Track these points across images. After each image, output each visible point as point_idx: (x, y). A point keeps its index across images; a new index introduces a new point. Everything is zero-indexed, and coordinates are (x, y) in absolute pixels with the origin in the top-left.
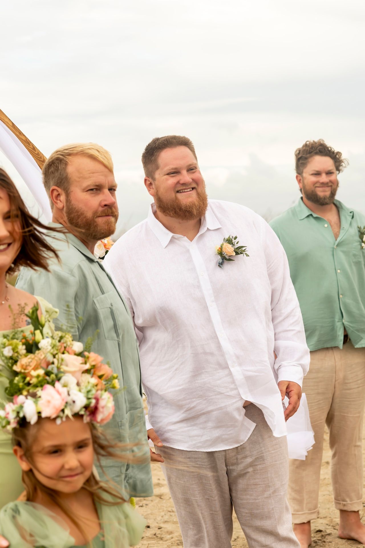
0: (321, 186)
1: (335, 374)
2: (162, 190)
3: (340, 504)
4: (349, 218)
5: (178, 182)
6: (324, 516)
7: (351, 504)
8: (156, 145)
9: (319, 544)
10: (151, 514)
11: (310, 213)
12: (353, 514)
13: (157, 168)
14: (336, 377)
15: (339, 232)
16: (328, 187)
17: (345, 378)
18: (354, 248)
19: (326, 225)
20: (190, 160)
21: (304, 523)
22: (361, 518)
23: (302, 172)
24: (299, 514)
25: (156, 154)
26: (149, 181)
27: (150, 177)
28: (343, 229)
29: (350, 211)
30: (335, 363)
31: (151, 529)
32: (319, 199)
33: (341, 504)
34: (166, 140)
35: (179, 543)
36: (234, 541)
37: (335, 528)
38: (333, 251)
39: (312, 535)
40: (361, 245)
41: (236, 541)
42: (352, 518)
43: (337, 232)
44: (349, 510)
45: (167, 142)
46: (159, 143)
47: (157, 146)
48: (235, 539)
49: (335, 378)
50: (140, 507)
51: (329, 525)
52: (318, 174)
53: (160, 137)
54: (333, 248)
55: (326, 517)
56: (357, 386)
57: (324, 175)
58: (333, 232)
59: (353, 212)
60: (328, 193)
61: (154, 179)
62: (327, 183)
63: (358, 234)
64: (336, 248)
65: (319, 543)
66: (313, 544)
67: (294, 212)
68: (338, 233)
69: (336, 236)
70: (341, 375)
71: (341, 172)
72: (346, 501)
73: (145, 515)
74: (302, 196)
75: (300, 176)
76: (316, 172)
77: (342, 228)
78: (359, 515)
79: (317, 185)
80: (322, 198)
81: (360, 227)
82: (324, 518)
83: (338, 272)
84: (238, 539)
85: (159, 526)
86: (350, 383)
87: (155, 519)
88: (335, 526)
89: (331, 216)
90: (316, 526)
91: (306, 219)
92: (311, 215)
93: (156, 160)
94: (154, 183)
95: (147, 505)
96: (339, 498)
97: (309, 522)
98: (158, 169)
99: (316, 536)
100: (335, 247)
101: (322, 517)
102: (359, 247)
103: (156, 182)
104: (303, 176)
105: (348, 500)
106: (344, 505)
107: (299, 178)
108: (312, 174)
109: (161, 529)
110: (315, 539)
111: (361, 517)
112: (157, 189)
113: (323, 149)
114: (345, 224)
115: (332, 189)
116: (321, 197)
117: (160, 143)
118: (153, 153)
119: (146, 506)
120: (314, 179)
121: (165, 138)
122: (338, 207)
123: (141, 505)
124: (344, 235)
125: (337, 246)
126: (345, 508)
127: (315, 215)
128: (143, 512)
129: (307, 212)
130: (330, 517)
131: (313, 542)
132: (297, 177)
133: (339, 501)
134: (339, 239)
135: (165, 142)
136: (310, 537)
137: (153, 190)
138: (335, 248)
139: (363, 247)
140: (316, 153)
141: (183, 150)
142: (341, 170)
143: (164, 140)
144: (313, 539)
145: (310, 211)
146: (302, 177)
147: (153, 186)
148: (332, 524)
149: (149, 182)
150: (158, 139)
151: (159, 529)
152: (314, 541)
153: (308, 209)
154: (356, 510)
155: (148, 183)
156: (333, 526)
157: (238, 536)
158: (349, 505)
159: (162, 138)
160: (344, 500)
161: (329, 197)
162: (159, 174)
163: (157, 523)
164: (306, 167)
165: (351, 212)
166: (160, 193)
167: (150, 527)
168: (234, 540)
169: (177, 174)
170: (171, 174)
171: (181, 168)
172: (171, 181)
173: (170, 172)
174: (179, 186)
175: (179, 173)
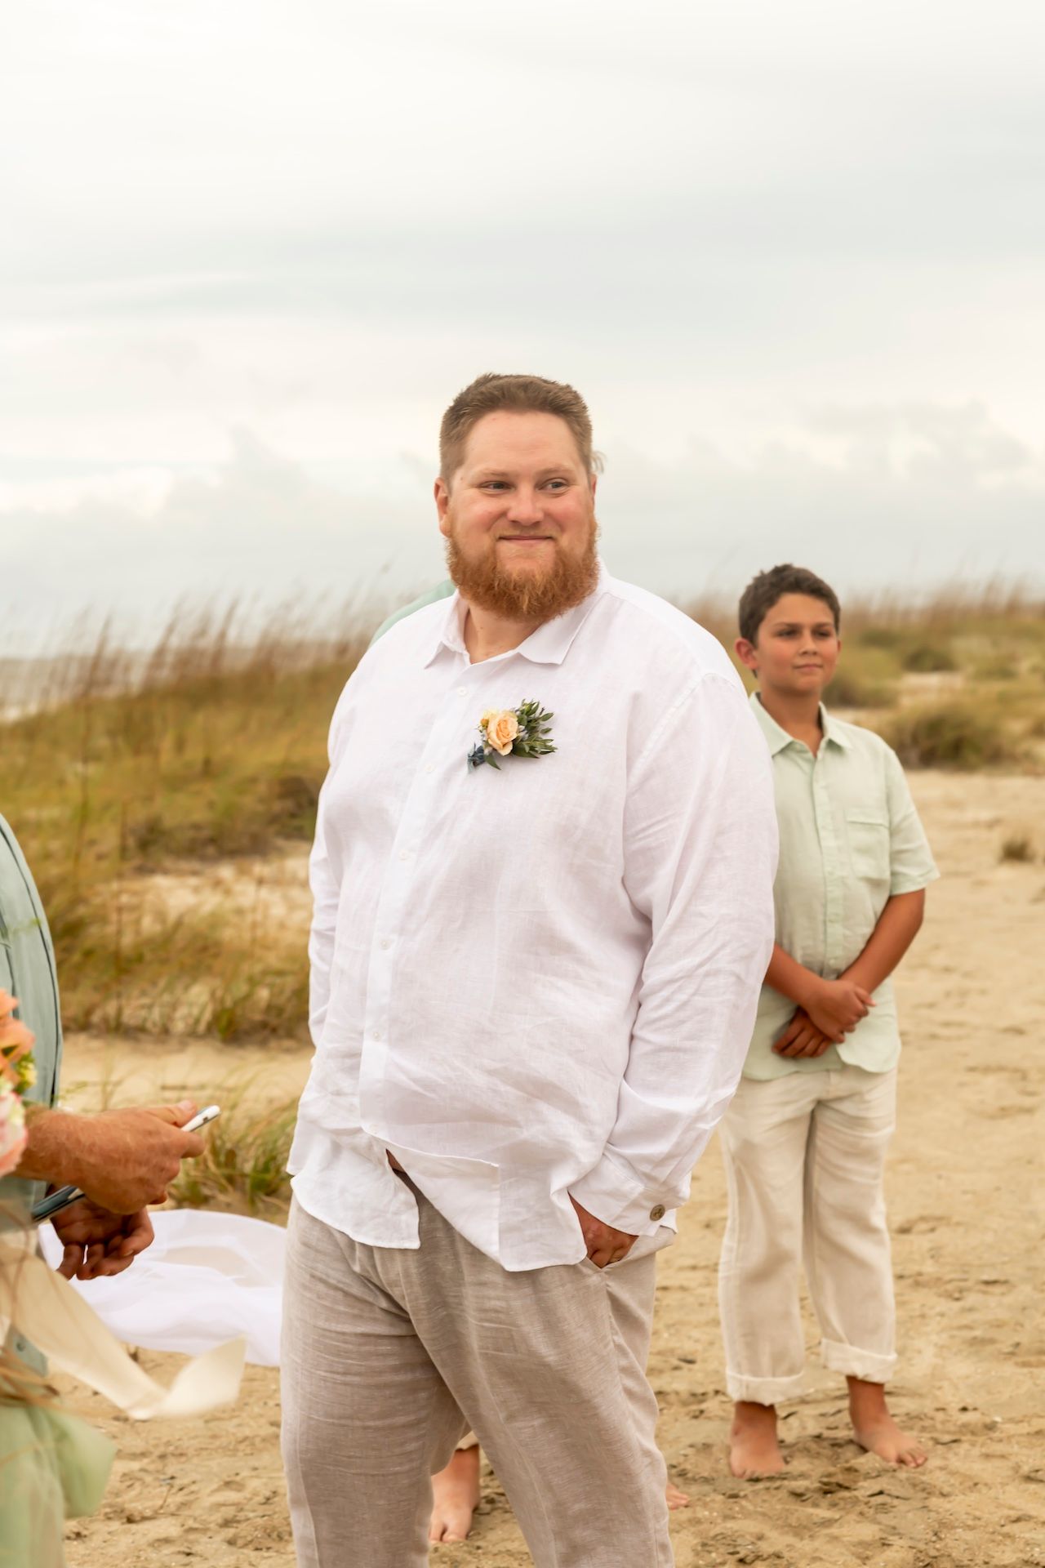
5: (503, 514)
9: (500, 1505)
13: (462, 460)
26: (444, 492)
27: (446, 480)
34: (501, 387)
35: (111, 1513)
36: (264, 1504)
39: (482, 1482)
41: (272, 1504)
48: (268, 1499)
61: (452, 489)
65: (500, 1502)
66: (486, 1507)
84: (275, 1497)
94: (453, 500)
99: (491, 1484)
110: (491, 1493)
131: (484, 1501)
136: (477, 1488)
137: (447, 518)
143: (495, 387)
144: (485, 1492)
147: (451, 508)
149: (444, 495)
152: (485, 1497)
155: (441, 495)
157: (274, 1490)
162: (462, 480)
166: (458, 533)
168: (264, 1501)
169: (506, 491)
170: (487, 487)
171: (517, 475)
172: (486, 505)
173: (487, 482)
174: (502, 523)
175: (513, 489)
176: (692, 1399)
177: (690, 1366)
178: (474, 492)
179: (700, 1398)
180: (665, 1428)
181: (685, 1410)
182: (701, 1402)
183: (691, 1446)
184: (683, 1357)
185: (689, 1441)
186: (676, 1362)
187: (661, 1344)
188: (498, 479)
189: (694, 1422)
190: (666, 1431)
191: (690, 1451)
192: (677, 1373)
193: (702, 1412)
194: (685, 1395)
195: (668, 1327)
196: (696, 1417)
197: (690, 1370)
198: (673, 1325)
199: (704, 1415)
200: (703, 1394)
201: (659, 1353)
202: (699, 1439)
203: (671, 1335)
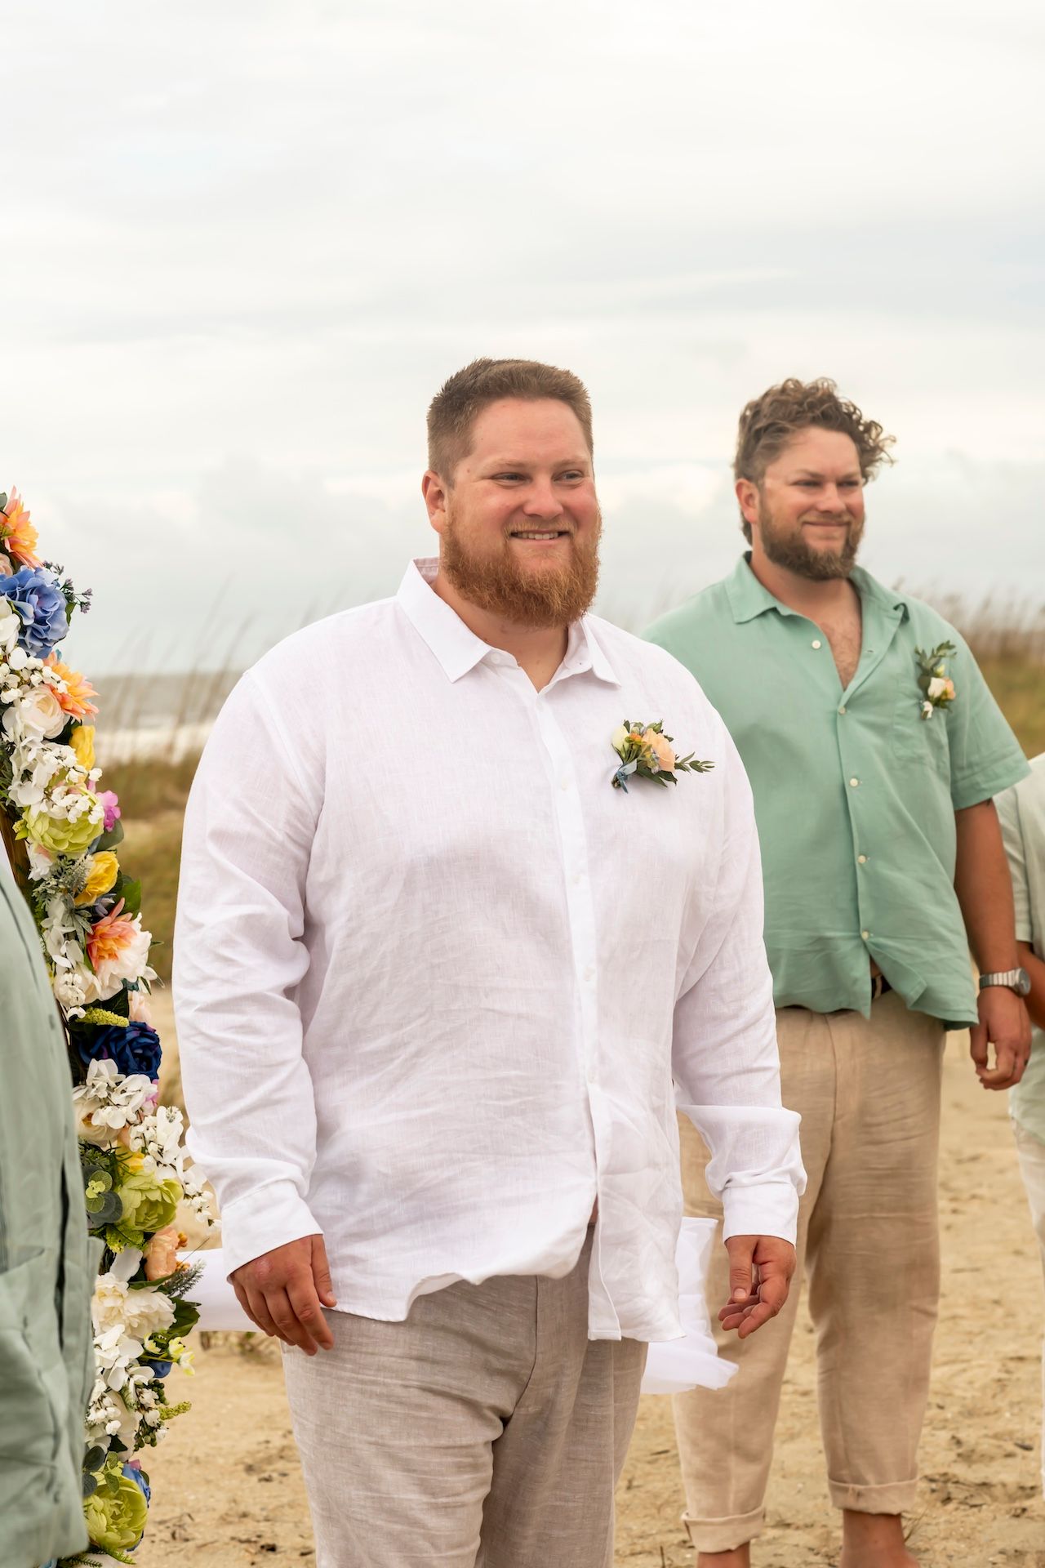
0: (822, 520)
1: (832, 1100)
2: (466, 521)
3: (846, 1490)
4: (892, 626)
5: (519, 508)
6: (808, 1521)
7: (880, 1492)
8: (475, 383)
10: (291, 1505)
11: (771, 603)
12: (882, 1521)
13: (467, 451)
14: (837, 1106)
15: (856, 665)
16: (840, 524)
17: (864, 1110)
18: (899, 715)
19: (816, 644)
20: (569, 448)
21: (729, 1551)
22: (906, 1535)
23: (763, 474)
24: (712, 1524)
25: (470, 409)
26: (437, 485)
27: (439, 474)
28: (868, 656)
29: (895, 604)
30: (835, 1063)
31: (279, 1556)
32: (812, 560)
33: (850, 1491)
34: (511, 373)
37: (832, 1561)
38: (835, 721)
40: (921, 708)
42: (880, 1536)
43: (850, 664)
44: (874, 1511)
45: (512, 379)
46: (486, 377)
47: (478, 384)
49: (835, 1108)
50: (264, 1483)
51: (815, 1551)
52: (813, 482)
53: (496, 356)
54: (836, 713)
55: (812, 1526)
56: (900, 1135)
57: (831, 489)
58: (837, 666)
59: (904, 605)
60: (838, 546)
61: (450, 482)
62: (839, 515)
63: (913, 671)
64: (843, 711)
67: (720, 598)
68: (851, 669)
69: (845, 678)
70: (852, 1102)
71: (870, 479)
72: (865, 1483)
73: (271, 1507)
74: (749, 548)
75: (752, 485)
76: (807, 477)
77: (864, 652)
78: (900, 1529)
79: (807, 518)
80: (821, 558)
81: (923, 651)
82: (807, 1526)
83: (850, 785)
85: (304, 1547)
86: (879, 1124)
87: (296, 1524)
88: (833, 1557)
89: (838, 614)
90: (775, 1555)
91: (756, 623)
92: (774, 610)
93: (466, 428)
94: (450, 494)
95: (284, 1475)
96: (840, 1472)
97: (744, 1547)
98: (466, 456)
100: (841, 708)
101: (801, 1523)
102: (916, 712)
103: (455, 494)
104: (763, 485)
105: (870, 1477)
106: (859, 1495)
107: (745, 491)
108: (796, 483)
109: (309, 1557)
111: (906, 1533)
112: (453, 514)
113: (834, 409)
114: (876, 640)
115: (848, 532)
116: (820, 554)
117: (491, 379)
118: (463, 404)
119: (281, 1478)
120: (799, 497)
121: (508, 366)
122: (859, 590)
123: (266, 1475)
124: (869, 675)
125: (846, 706)
126: (861, 1505)
127: (785, 611)
128: (269, 1497)
129: (761, 601)
130: (824, 1526)
132: (739, 488)
133: (845, 1482)
134: (853, 686)
135: (505, 379)
137: (442, 513)
138: (840, 714)
139: (927, 712)
140: (815, 421)
141: (555, 413)
142: (872, 473)
143: (503, 373)
145: (770, 597)
146: (761, 488)
147: (446, 502)
148: (824, 1550)
149: (436, 489)
150: (486, 365)
151: (303, 1554)
153: (765, 591)
154: (894, 1510)
155: (432, 488)
156: (827, 1556)
158: (874, 1495)
159: (500, 363)
160: (859, 1480)
161: (843, 556)
162: (468, 471)
163: (302, 1536)
164: (777, 459)
165: (896, 608)
166: (460, 529)
167: (278, 1550)
169: (522, 482)
170: (502, 478)
171: (535, 467)
172: (499, 499)
173: (501, 473)
174: (520, 517)
175: (528, 481)
176: (1020, 1493)
177: (1026, 1453)
178: (486, 483)
179: (1028, 1491)
180: (980, 1528)
181: (1006, 1506)
182: (1029, 1497)
183: (1002, 1552)
184: (1019, 1442)
185: (1000, 1545)
186: (1010, 1447)
187: (999, 1426)
188: (513, 470)
189: (1015, 1522)
190: (980, 1532)
191: (999, 1558)
192: (1010, 1461)
193: (1024, 1510)
194: (1012, 1488)
195: (1012, 1405)
196: (1017, 1516)
197: (1024, 1458)
198: (1019, 1403)
199: (1026, 1514)
200: (1032, 1488)
201: (996, 1436)
202: (1015, 1543)
203: (1012, 1414)
